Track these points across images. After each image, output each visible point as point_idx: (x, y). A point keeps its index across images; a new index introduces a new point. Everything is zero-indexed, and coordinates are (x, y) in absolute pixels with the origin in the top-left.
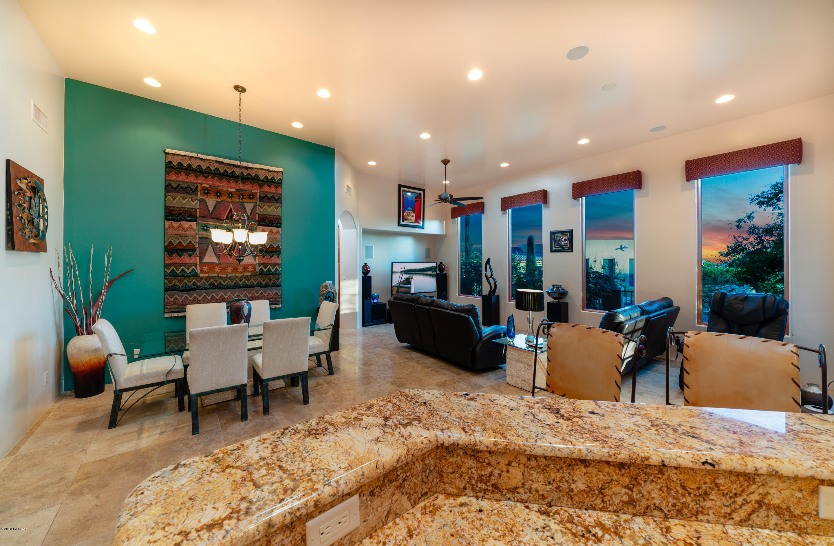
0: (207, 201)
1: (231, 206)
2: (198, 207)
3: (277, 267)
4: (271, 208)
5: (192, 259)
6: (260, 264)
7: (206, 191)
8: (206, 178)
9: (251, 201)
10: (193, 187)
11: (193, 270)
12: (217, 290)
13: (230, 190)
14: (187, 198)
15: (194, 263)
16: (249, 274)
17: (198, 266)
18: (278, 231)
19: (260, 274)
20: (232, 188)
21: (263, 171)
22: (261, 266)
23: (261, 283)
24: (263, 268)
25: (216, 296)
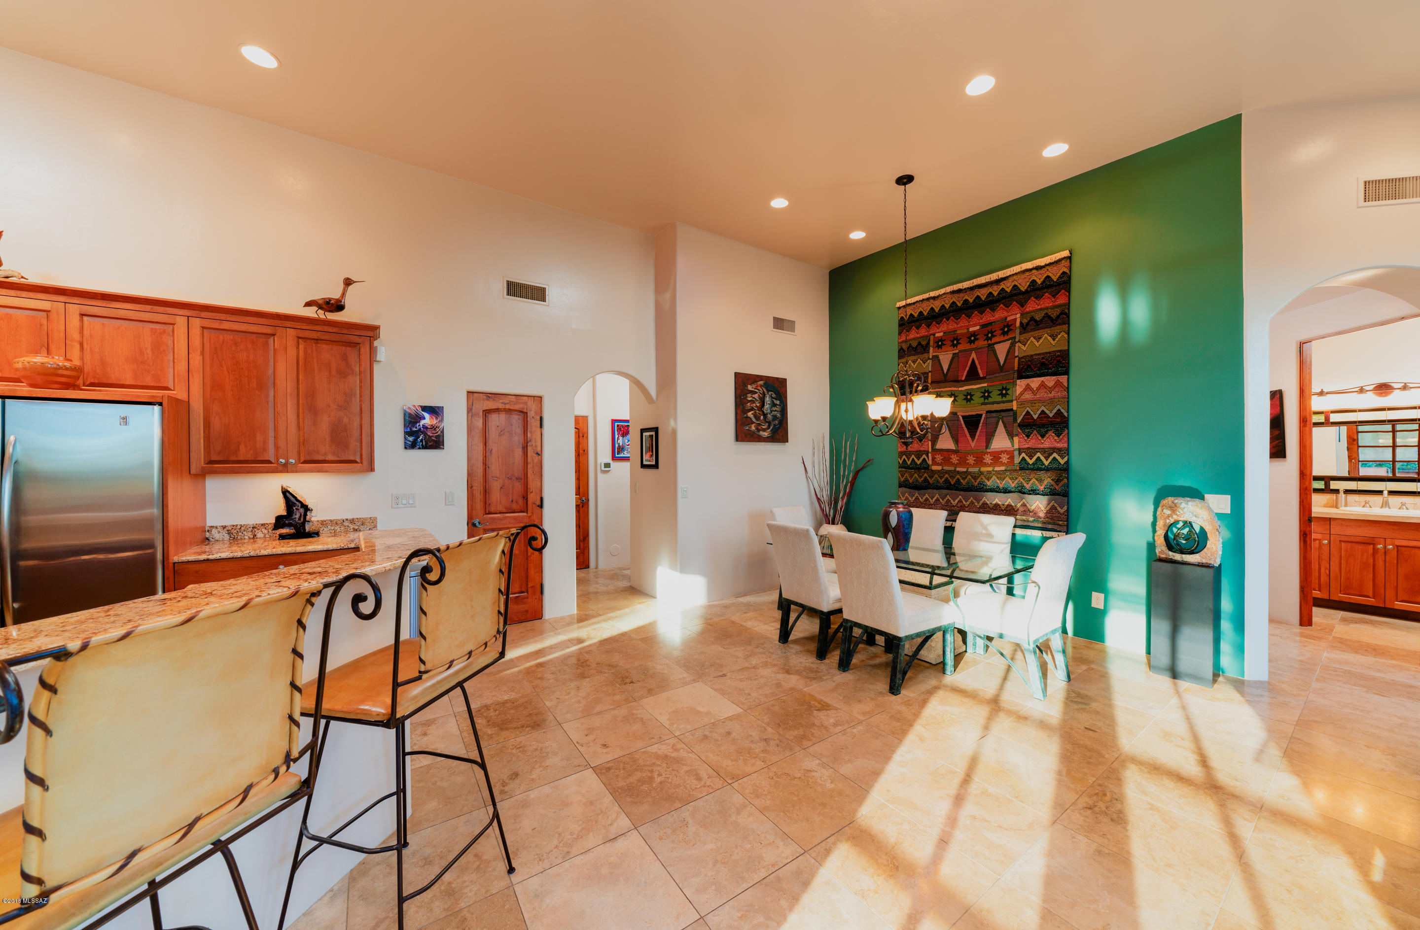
0: (941, 357)
1: (974, 355)
2: (930, 370)
3: (1055, 455)
4: (1041, 341)
5: (922, 444)
6: (1020, 451)
7: (940, 344)
8: (939, 324)
9: (1006, 337)
10: (924, 343)
11: (924, 460)
12: (953, 491)
13: (971, 329)
14: (917, 360)
15: (924, 451)
16: (1003, 468)
17: (930, 455)
18: (1058, 384)
19: (1021, 469)
20: (975, 325)
21: (1028, 274)
22: (1023, 455)
23: (1023, 486)
24: (1027, 458)
25: (952, 501)
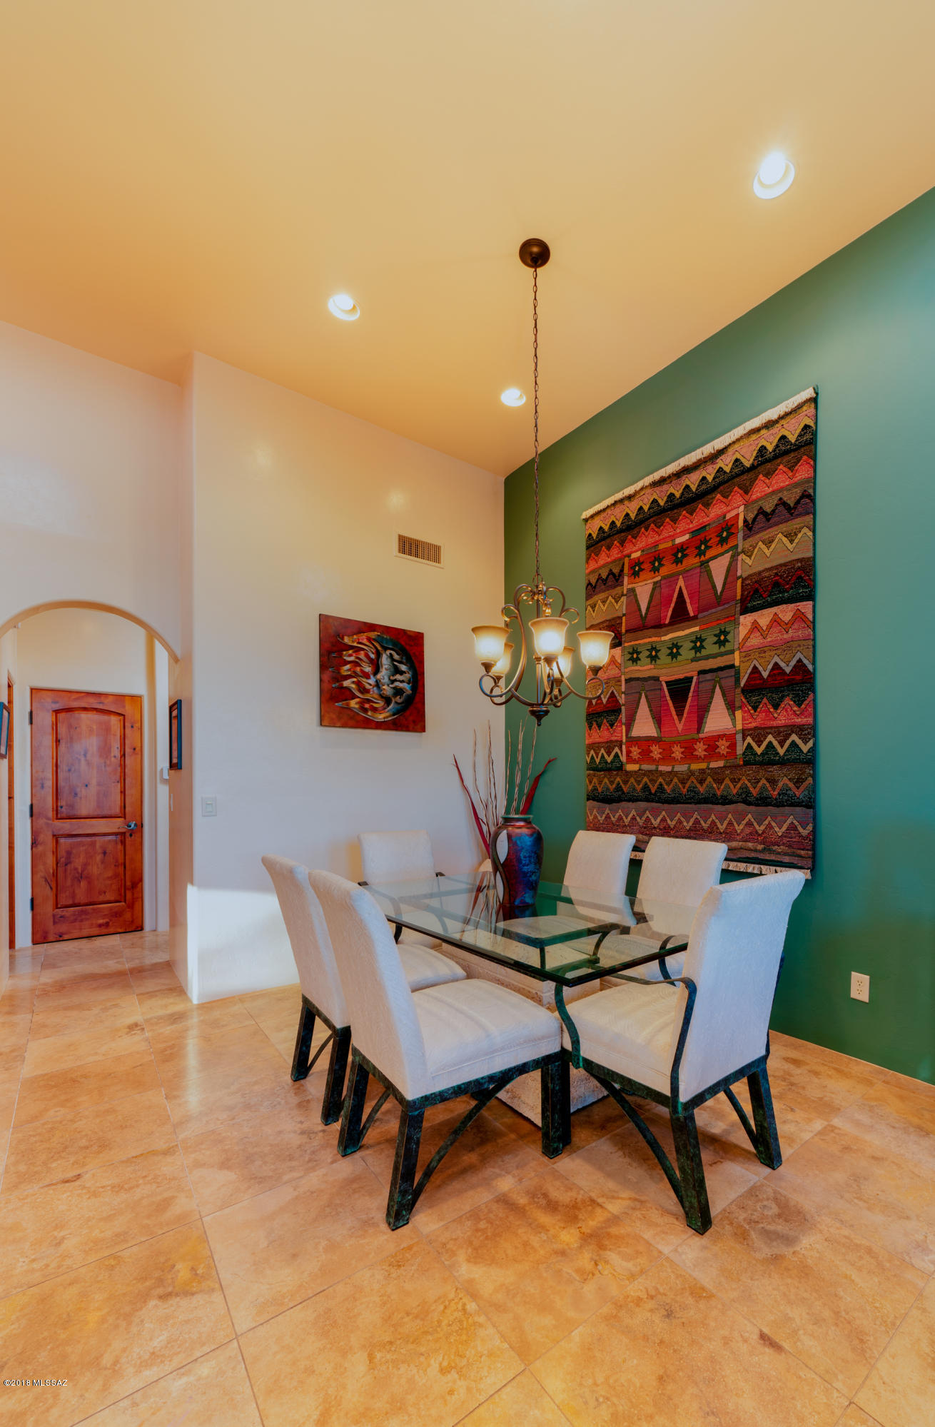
0: (638, 591)
1: (681, 583)
2: (624, 612)
3: (794, 737)
4: (773, 546)
5: (614, 732)
6: (745, 734)
7: (636, 569)
8: (635, 538)
9: (726, 547)
10: (616, 571)
11: (616, 756)
12: (654, 805)
13: (678, 541)
14: (608, 598)
15: (617, 741)
16: (721, 764)
17: (624, 747)
18: (799, 617)
19: (747, 763)
20: (683, 533)
21: (754, 437)
22: (749, 740)
23: (748, 793)
24: (754, 745)
25: (653, 821)
